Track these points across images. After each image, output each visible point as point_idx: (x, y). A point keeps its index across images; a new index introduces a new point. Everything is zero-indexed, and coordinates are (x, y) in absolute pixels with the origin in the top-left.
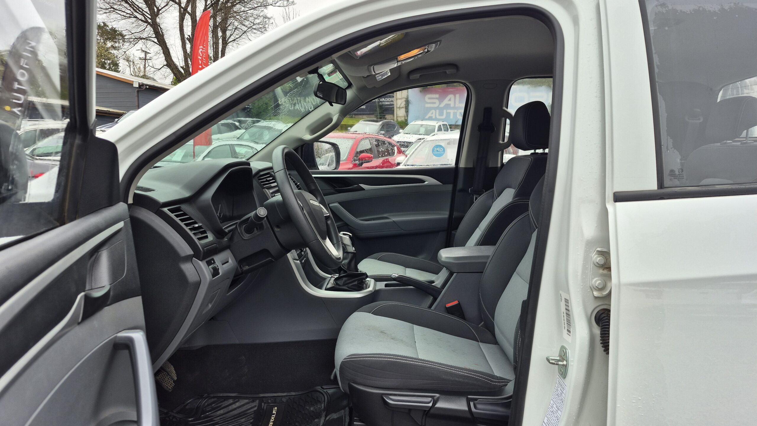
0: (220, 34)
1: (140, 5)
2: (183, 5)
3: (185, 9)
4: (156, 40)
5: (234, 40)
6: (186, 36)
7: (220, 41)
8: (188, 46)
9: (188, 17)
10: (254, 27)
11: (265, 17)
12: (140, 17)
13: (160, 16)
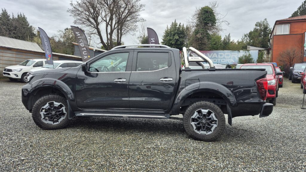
0: (120, 32)
1: (93, 22)
2: (108, 21)
3: (108, 24)
4: (98, 34)
5: (124, 34)
6: (108, 33)
7: (120, 34)
8: (109, 36)
9: (109, 26)
10: (131, 29)
11: (135, 26)
12: (93, 26)
13: (99, 26)
